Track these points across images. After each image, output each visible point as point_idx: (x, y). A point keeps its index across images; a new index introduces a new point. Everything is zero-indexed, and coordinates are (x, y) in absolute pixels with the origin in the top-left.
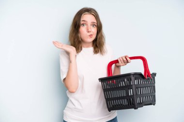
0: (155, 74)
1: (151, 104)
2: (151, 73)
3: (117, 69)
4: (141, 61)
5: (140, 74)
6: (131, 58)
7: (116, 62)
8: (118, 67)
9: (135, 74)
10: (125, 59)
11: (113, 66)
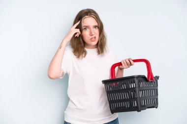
0: (157, 78)
1: (153, 107)
2: (154, 76)
3: (120, 71)
4: (144, 64)
5: (144, 77)
6: (135, 61)
7: (120, 64)
8: (121, 69)
9: (139, 77)
10: (128, 62)
11: (117, 68)
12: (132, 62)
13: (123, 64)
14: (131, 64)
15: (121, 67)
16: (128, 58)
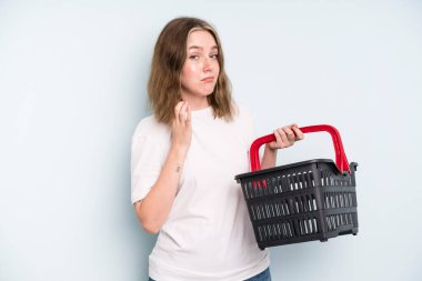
0: (355, 166)
3: (270, 154)
4: (327, 136)
5: (330, 164)
6: (305, 130)
7: (271, 138)
10: (291, 132)
12: (299, 132)
13: (279, 139)
14: (297, 138)
15: (272, 144)
16: (290, 123)
